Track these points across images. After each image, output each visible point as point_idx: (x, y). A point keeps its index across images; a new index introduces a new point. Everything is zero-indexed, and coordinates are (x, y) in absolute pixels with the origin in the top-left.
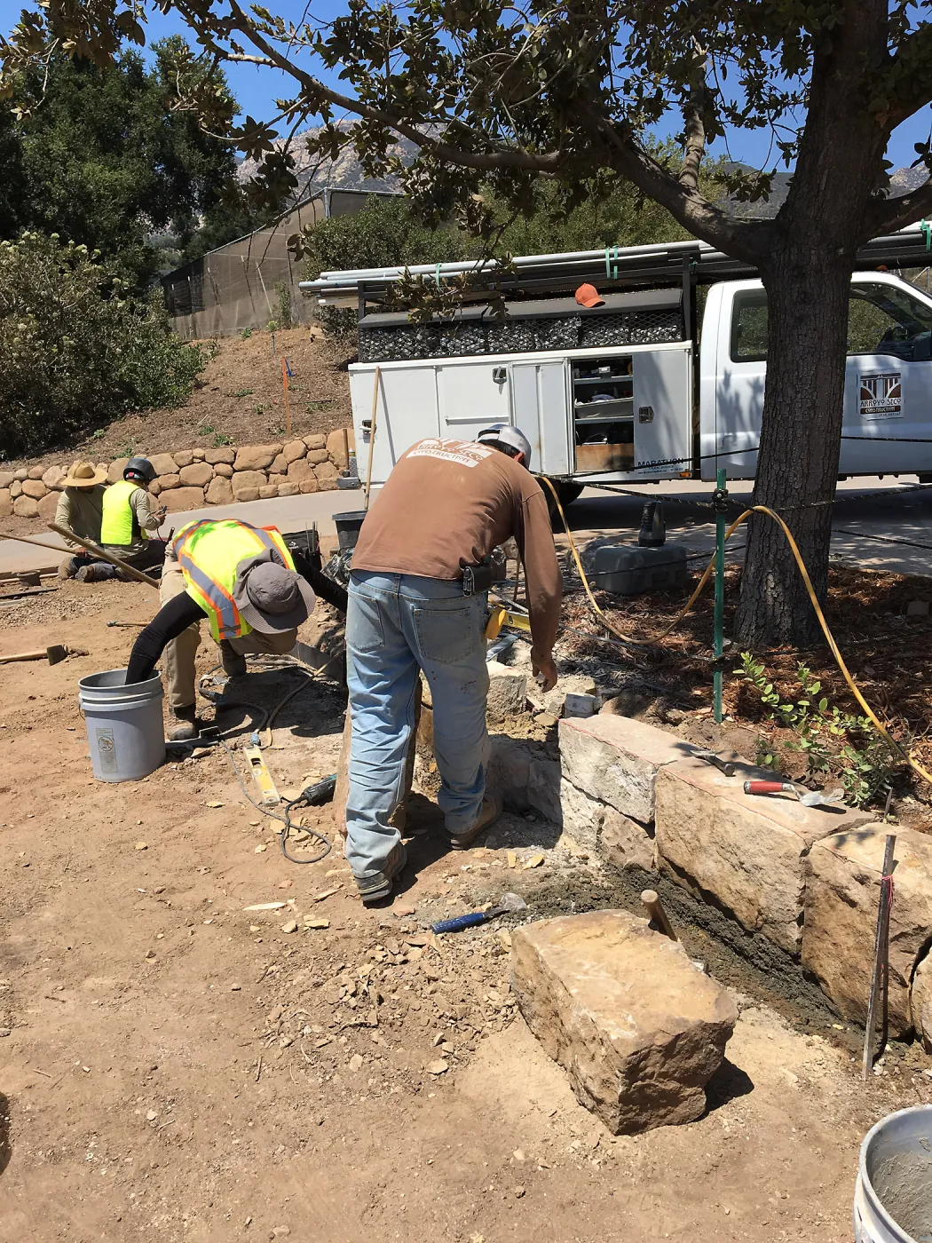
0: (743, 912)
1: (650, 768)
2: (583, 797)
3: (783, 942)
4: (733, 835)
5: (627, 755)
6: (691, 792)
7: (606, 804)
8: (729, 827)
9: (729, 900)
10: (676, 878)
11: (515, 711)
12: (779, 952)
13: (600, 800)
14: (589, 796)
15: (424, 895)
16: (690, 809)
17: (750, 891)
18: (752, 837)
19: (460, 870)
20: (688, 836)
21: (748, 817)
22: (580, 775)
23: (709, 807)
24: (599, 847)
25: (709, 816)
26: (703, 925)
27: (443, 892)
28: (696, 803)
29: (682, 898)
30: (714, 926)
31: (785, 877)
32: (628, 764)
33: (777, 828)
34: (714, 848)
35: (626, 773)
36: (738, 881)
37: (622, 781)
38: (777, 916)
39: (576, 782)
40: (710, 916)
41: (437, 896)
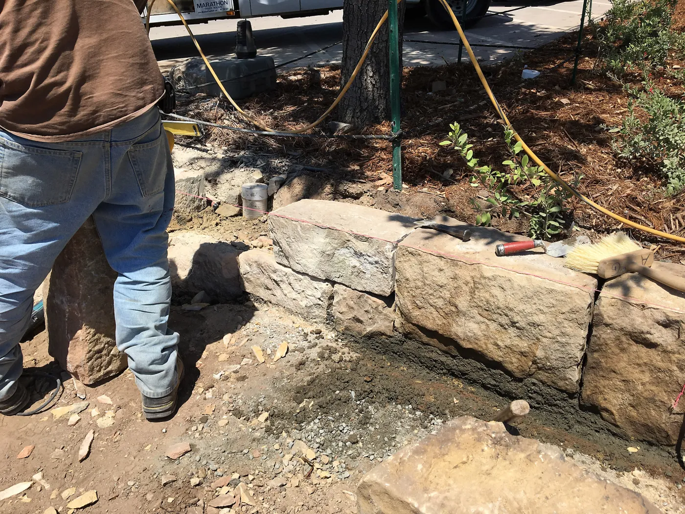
0: (513, 363)
1: (389, 246)
2: (306, 280)
3: (561, 384)
4: (500, 298)
5: (357, 237)
6: (442, 263)
7: (333, 283)
8: (496, 291)
9: (496, 355)
10: (425, 339)
11: (198, 208)
12: (554, 392)
13: (327, 280)
14: (314, 278)
15: (191, 421)
16: (442, 279)
17: (524, 345)
18: (527, 299)
19: (214, 381)
20: (440, 303)
21: (519, 280)
22: (303, 261)
23: (465, 274)
24: (330, 320)
25: (467, 283)
26: (460, 375)
27: (208, 411)
28: (449, 272)
29: (434, 355)
30: (474, 376)
31: (569, 330)
32: (361, 246)
33: (558, 287)
34: (475, 311)
35: (358, 254)
36: (509, 338)
37: (354, 261)
38: (555, 363)
39: (298, 268)
40: (469, 368)
41: (204, 420)
